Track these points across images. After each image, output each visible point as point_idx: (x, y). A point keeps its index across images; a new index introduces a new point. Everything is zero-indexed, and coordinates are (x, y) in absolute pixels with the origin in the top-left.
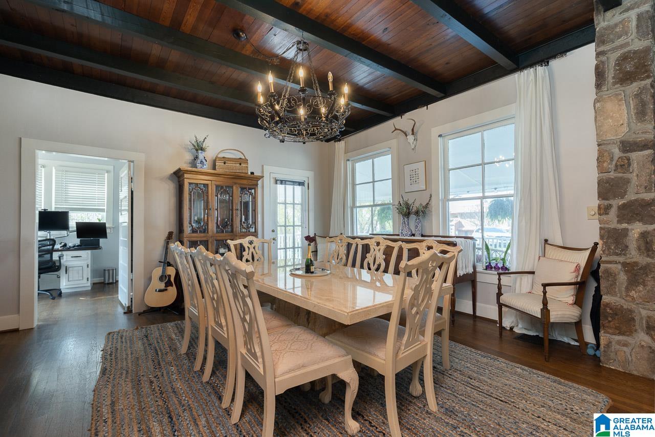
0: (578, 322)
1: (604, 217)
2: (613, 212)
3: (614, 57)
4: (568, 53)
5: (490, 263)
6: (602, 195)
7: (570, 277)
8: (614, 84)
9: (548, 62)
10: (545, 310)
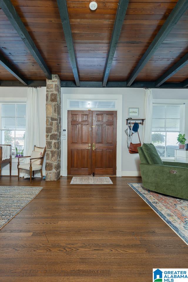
0: (41, 170)
1: (47, 138)
2: (49, 137)
3: (50, 93)
4: (42, 87)
5: (17, 155)
6: (47, 132)
7: (39, 156)
8: (50, 101)
9: (37, 87)
10: (31, 167)
